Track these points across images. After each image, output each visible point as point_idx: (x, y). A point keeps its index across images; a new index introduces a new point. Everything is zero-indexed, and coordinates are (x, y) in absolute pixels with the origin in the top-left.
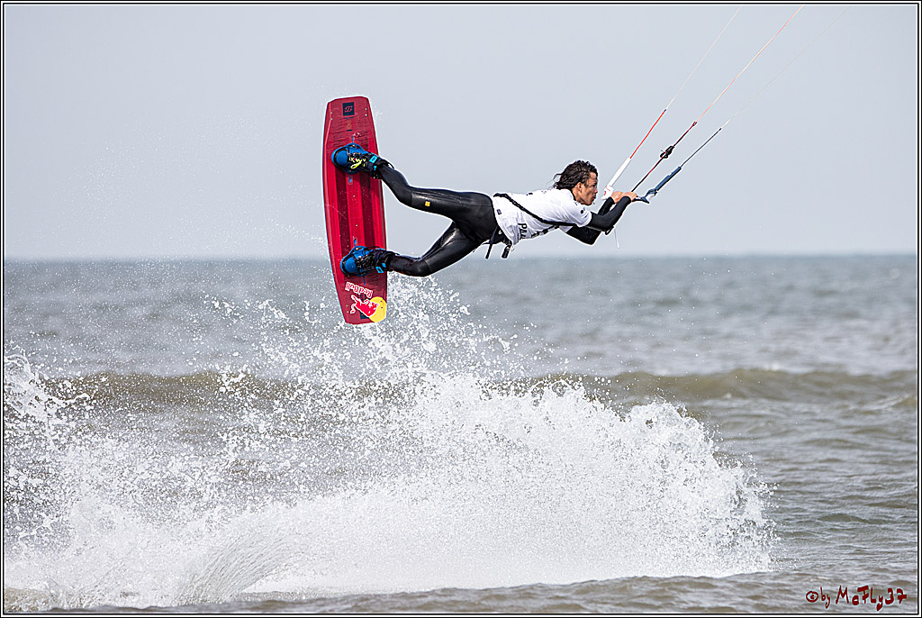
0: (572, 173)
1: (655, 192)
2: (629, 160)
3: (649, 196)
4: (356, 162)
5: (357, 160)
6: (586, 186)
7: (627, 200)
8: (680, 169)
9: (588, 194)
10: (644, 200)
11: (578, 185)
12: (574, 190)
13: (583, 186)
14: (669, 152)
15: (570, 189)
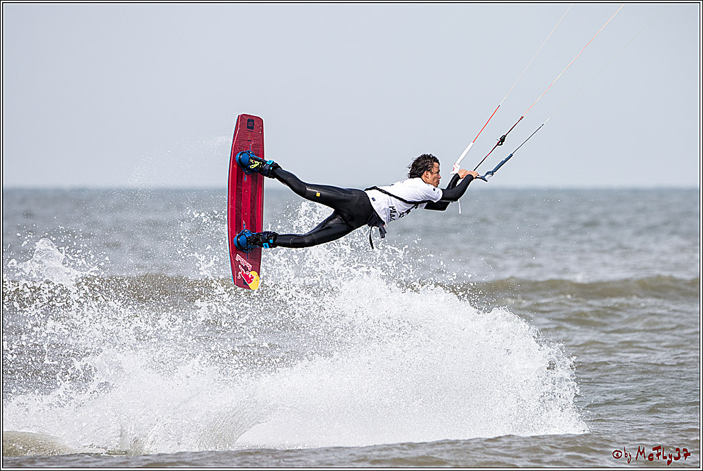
0: (420, 164)
1: (492, 173)
2: (472, 143)
3: (488, 176)
4: (254, 164)
5: (256, 162)
6: (432, 173)
7: (471, 178)
8: (511, 155)
9: (434, 179)
10: (483, 178)
11: (425, 173)
12: (423, 177)
13: (429, 173)
14: (502, 140)
15: (420, 177)
